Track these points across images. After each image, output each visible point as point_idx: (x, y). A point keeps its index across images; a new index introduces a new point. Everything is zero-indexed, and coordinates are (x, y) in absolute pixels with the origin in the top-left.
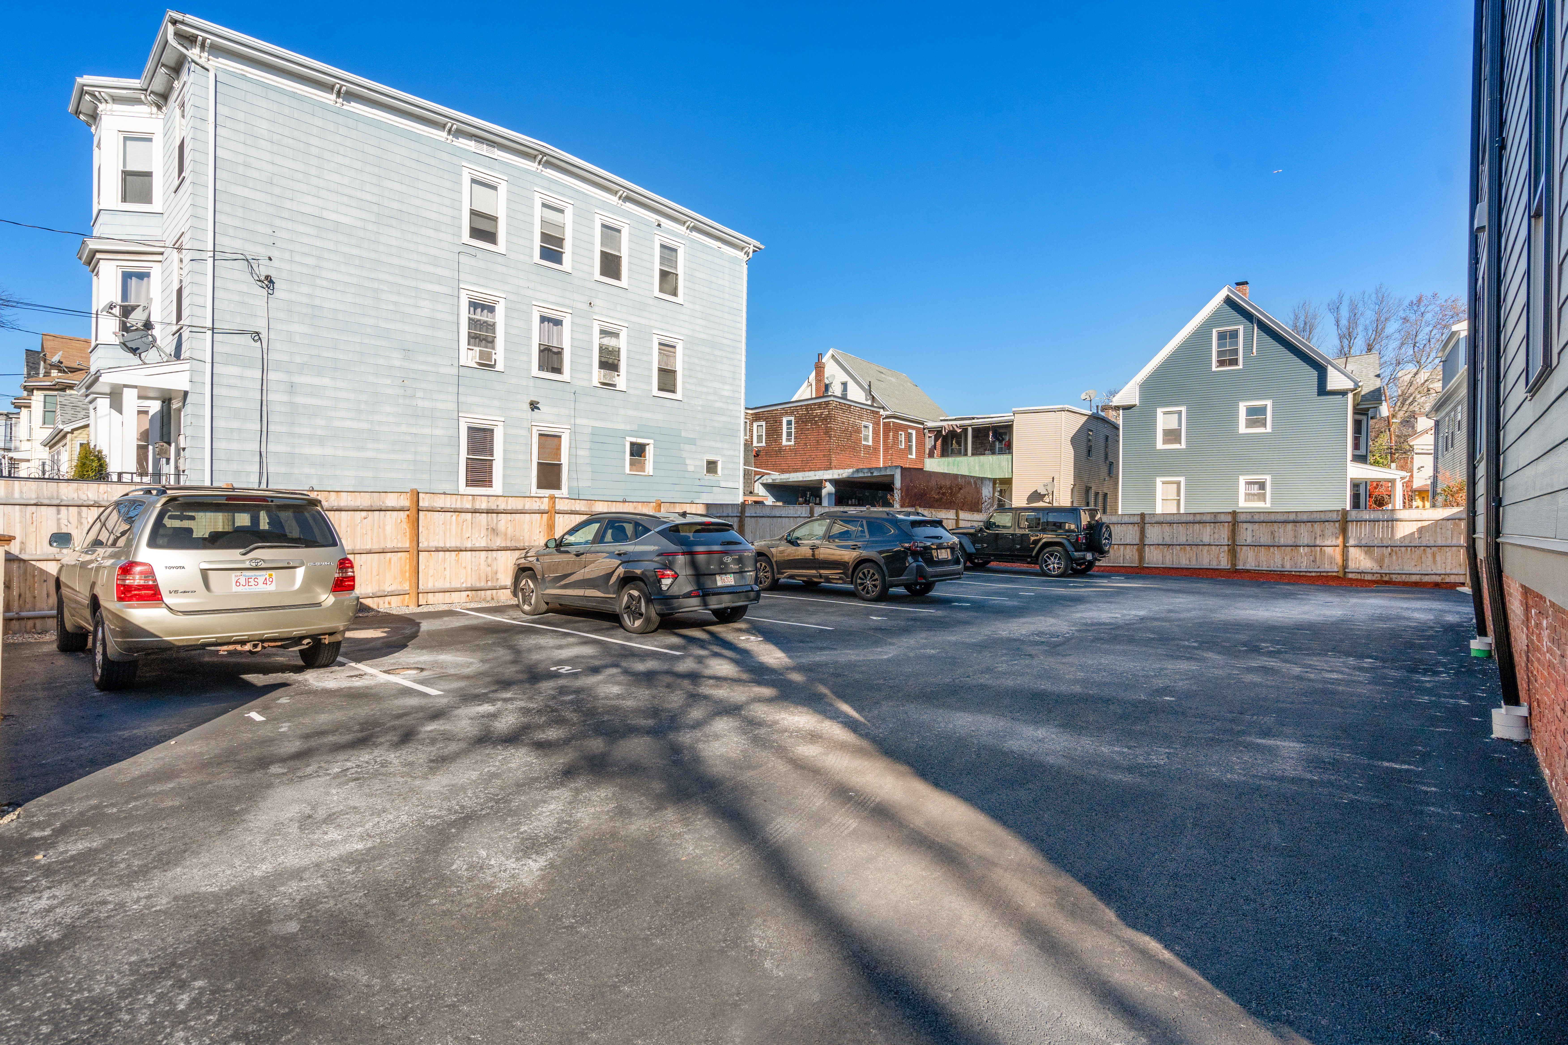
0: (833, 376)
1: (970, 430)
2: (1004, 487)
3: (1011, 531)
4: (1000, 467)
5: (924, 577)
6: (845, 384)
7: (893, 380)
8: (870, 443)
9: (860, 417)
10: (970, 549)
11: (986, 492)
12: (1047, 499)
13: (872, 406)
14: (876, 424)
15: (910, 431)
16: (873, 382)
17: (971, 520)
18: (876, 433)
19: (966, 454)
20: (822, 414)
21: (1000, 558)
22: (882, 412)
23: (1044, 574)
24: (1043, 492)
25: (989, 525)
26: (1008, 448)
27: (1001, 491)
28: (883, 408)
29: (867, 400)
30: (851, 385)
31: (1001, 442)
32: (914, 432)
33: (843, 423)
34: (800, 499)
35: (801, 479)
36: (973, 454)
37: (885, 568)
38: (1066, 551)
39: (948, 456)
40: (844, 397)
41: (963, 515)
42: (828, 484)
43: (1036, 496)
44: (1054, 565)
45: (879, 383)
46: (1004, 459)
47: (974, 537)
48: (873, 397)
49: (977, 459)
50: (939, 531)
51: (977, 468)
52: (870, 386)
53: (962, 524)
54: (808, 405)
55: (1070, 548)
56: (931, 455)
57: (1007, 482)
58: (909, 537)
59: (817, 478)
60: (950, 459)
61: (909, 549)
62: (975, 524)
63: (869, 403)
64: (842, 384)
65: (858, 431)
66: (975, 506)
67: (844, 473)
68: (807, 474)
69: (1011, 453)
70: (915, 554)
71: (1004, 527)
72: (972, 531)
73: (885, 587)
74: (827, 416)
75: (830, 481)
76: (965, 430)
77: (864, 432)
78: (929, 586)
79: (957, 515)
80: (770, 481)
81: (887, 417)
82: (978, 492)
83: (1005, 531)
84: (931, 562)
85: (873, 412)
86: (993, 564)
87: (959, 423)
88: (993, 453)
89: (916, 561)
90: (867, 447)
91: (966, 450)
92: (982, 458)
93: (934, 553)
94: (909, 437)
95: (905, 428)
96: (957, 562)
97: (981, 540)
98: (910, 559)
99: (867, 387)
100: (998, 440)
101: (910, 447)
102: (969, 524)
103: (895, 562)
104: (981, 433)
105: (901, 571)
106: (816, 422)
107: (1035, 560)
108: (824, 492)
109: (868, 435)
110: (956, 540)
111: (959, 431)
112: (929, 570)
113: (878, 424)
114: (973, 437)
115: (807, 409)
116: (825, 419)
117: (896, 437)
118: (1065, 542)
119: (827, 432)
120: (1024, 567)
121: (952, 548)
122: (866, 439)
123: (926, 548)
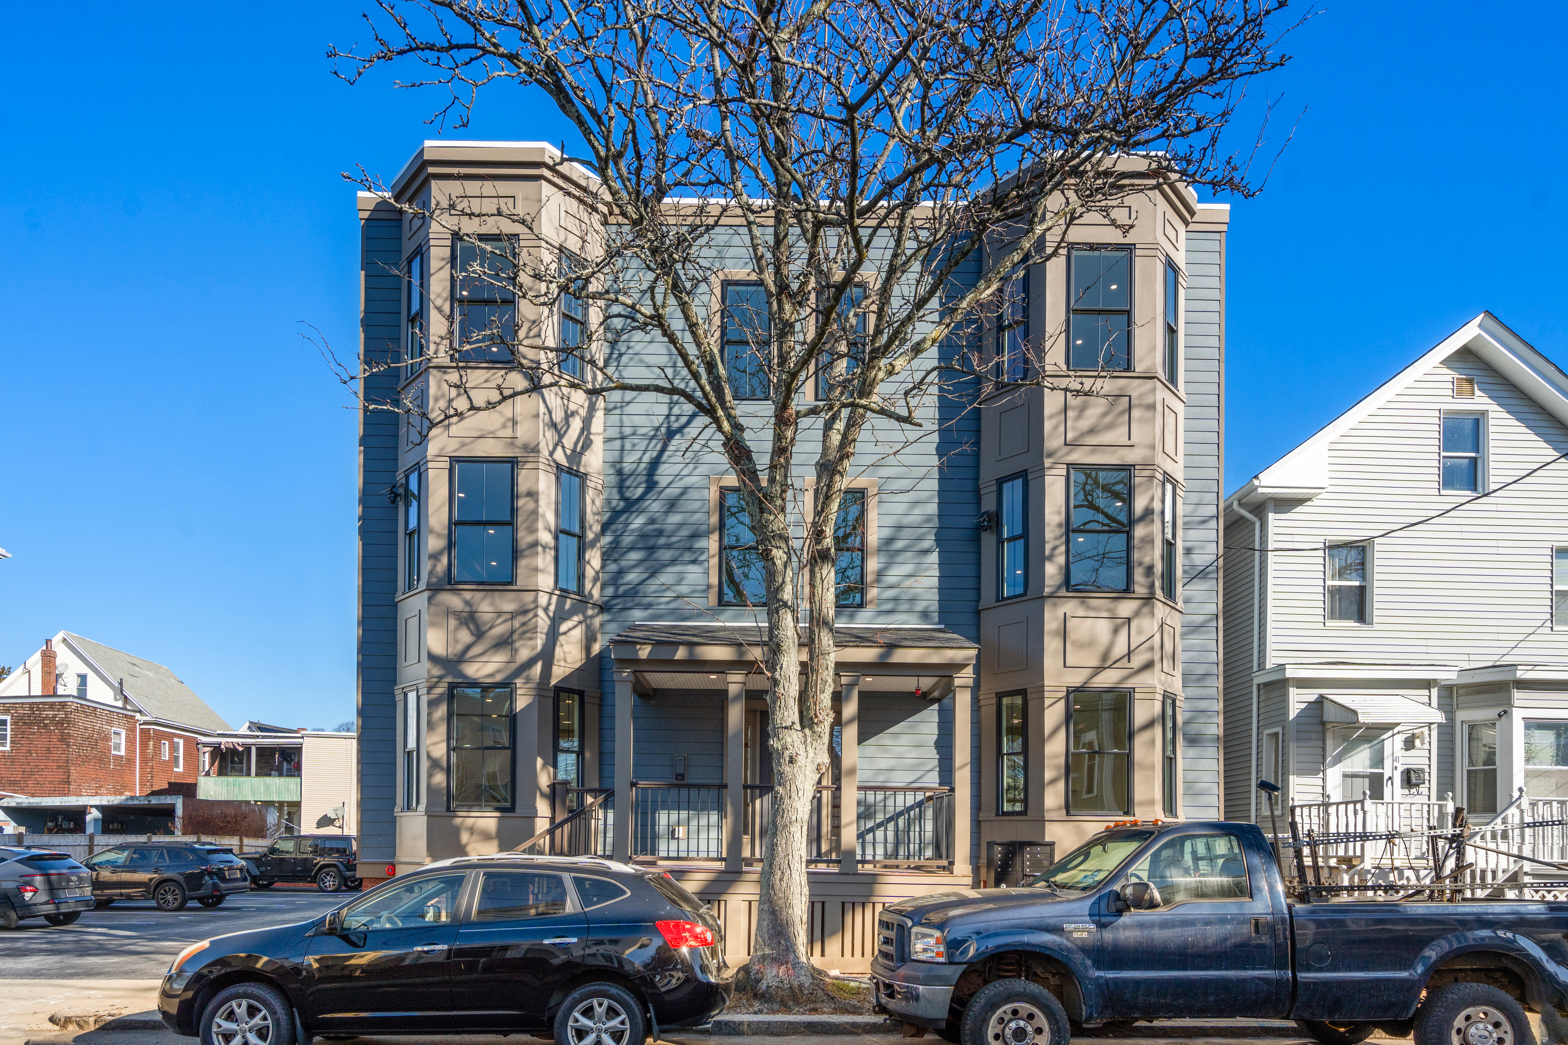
0: (66, 666)
1: (253, 750)
2: (292, 810)
3: (293, 856)
4: (288, 790)
5: (219, 891)
6: (83, 678)
7: (151, 674)
8: (123, 753)
9: (110, 722)
10: (255, 872)
11: (272, 818)
12: (337, 823)
13: (124, 709)
14: (131, 730)
15: (176, 740)
16: (125, 677)
17: (255, 845)
18: (130, 741)
19: (249, 774)
20: (55, 716)
21: (283, 878)
22: (138, 716)
23: (322, 890)
24: (333, 816)
25: (273, 850)
26: (296, 770)
27: (289, 814)
28: (140, 712)
29: (116, 700)
30: (92, 679)
31: (289, 762)
32: (181, 742)
33: (86, 729)
34: (50, 824)
35: (58, 804)
36: (257, 775)
37: (185, 885)
38: (340, 871)
39: (226, 775)
40: (82, 693)
41: (246, 841)
42: (94, 810)
43: (325, 821)
44: (330, 882)
45: (132, 679)
46: (292, 781)
47: (258, 861)
48: (126, 697)
49: (261, 779)
50: (230, 857)
51: (262, 789)
52: (121, 684)
53: (246, 849)
54: (33, 703)
55: (342, 868)
56: (208, 774)
57: (296, 806)
58: (206, 862)
59: (80, 803)
60: (231, 779)
61: (206, 870)
62: (260, 850)
63: (120, 704)
64: (79, 676)
65: (107, 739)
66: (259, 832)
67: (115, 800)
68: (66, 799)
69: (300, 775)
70: (211, 874)
71: (287, 852)
72: (257, 856)
73: (184, 901)
74: (62, 719)
75: (96, 807)
76: (248, 749)
77: (114, 739)
78: (221, 898)
79: (241, 841)
80: (13, 804)
81: (145, 723)
82: (263, 819)
83: (288, 856)
84: (224, 879)
85: (126, 716)
86: (277, 885)
87: (240, 741)
88: (281, 775)
89: (212, 879)
90: (118, 758)
91: (249, 769)
92: (268, 779)
93: (227, 873)
94: (174, 748)
95: (170, 737)
96: (245, 879)
97: (266, 864)
98: (207, 878)
99: (116, 685)
100: (286, 760)
101: (176, 759)
102: (253, 850)
103: (194, 881)
104: (265, 753)
105: (200, 887)
106: (46, 725)
107: (314, 880)
108: (88, 818)
109: (119, 744)
110: (244, 863)
111: (241, 749)
112: (222, 885)
113: (133, 730)
114: (258, 755)
115: (31, 709)
116: (61, 723)
117: (158, 748)
118: (339, 864)
119: (64, 739)
120: (307, 886)
121: (241, 870)
122: (117, 747)
123: (219, 869)
